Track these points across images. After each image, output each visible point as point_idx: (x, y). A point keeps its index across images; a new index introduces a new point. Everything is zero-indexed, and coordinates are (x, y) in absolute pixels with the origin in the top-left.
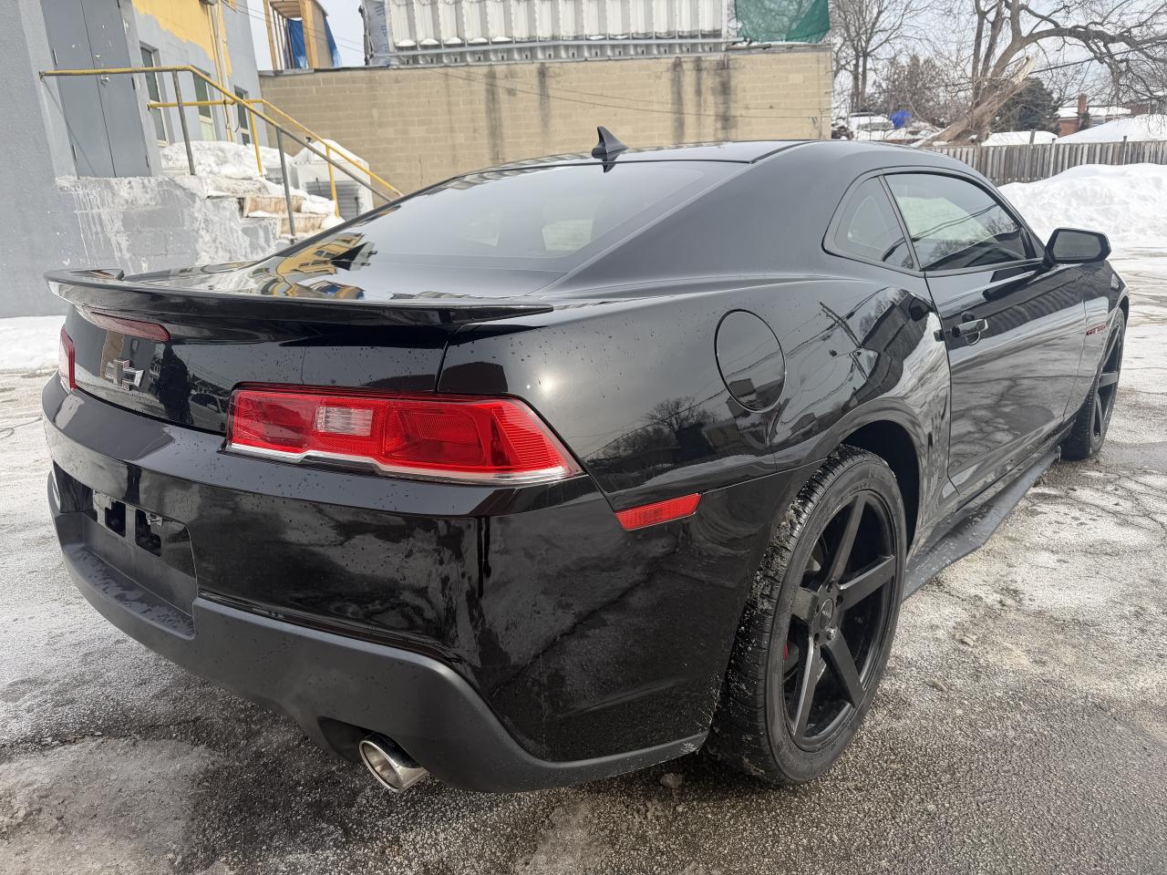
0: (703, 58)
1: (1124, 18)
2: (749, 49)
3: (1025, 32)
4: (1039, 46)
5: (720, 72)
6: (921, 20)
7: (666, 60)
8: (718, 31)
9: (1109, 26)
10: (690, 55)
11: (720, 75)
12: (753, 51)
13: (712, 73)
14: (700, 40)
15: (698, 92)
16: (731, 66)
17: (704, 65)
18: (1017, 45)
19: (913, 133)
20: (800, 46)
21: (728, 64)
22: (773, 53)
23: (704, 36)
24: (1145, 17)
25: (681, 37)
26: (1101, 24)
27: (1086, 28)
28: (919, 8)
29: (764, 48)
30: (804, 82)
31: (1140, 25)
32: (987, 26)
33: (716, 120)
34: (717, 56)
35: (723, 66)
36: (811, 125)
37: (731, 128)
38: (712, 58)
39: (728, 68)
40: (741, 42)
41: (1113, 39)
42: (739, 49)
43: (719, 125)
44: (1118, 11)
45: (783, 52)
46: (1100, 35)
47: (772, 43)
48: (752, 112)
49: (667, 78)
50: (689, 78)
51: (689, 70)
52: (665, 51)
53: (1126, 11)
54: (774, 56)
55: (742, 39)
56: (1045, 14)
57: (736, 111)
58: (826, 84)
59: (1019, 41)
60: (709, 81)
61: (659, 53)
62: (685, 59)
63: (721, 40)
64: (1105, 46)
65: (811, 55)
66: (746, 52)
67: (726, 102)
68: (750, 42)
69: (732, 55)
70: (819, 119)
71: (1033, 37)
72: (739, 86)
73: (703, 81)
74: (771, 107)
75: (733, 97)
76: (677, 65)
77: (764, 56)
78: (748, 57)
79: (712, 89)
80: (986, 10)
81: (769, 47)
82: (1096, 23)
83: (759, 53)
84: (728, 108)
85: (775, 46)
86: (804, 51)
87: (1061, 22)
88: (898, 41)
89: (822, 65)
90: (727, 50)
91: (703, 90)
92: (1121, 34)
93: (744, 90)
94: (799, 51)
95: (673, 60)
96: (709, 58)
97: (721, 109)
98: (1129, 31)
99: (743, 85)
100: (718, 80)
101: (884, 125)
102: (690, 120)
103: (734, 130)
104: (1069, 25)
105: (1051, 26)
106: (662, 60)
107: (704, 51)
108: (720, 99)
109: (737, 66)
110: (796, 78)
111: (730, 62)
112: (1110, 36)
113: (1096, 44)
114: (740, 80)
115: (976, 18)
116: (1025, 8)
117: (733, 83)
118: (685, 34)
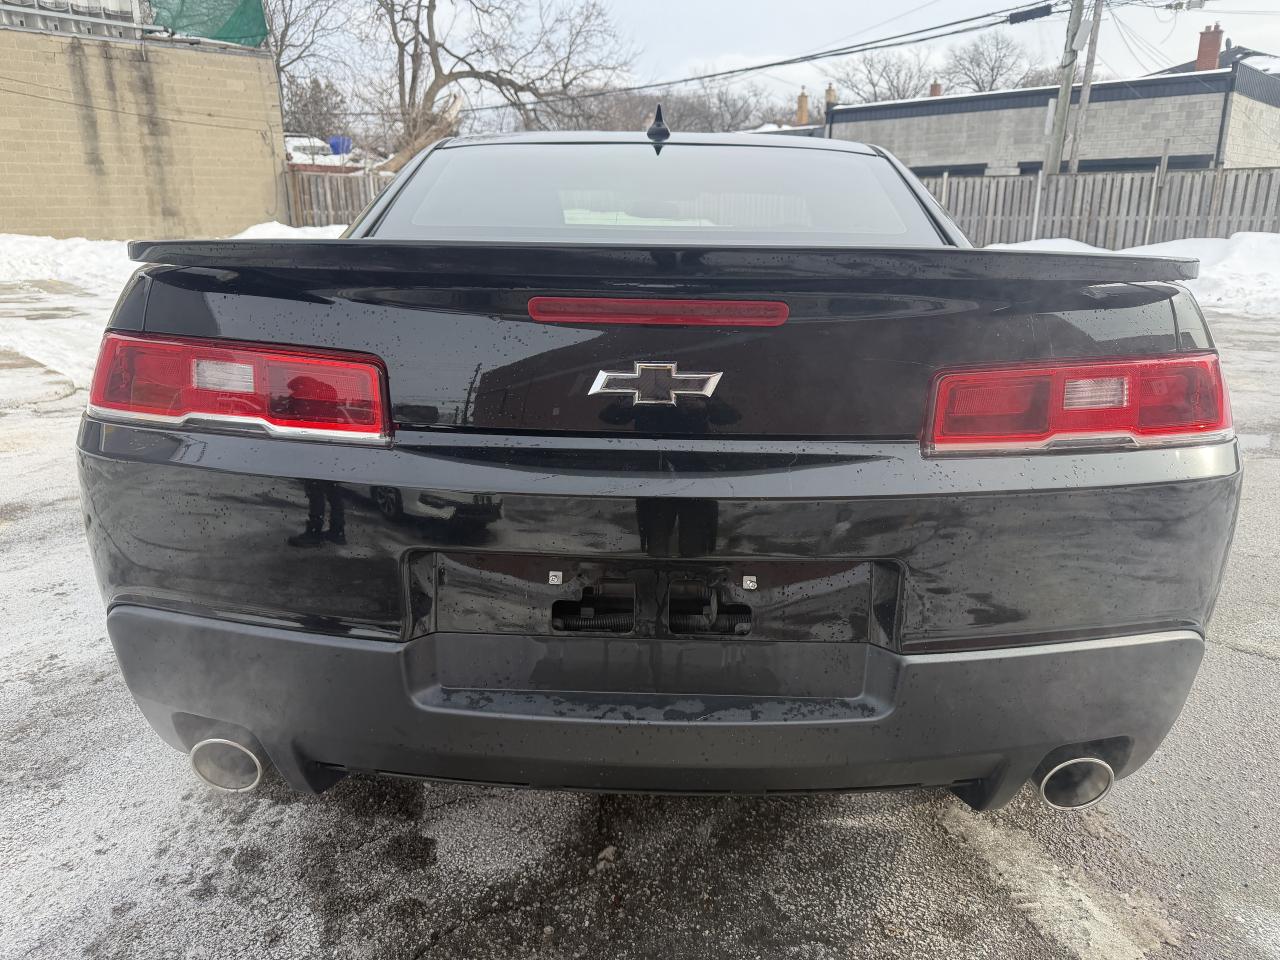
0: (112, 44)
1: (527, 70)
2: (172, 41)
3: (446, 71)
4: (460, 85)
5: (137, 63)
6: (334, 40)
7: (57, 39)
8: (127, 13)
9: (515, 75)
10: (94, 37)
11: (138, 69)
12: (178, 45)
13: (127, 63)
14: (104, 21)
15: (111, 86)
16: (151, 59)
17: (114, 53)
18: (441, 82)
19: (356, 160)
20: (236, 48)
21: (146, 54)
22: (204, 51)
23: (108, 16)
24: (544, 72)
25: (76, 13)
26: (510, 72)
27: (497, 74)
28: (329, 27)
29: (192, 44)
30: (245, 90)
31: (542, 79)
32: (408, 60)
33: (140, 122)
34: (132, 45)
35: (140, 58)
36: (261, 141)
37: (162, 134)
38: (124, 46)
39: (147, 60)
40: (159, 31)
41: (522, 89)
42: (159, 40)
43: (146, 130)
44: (522, 62)
45: (215, 52)
46: (511, 83)
47: (202, 39)
48: (186, 117)
49: (62, 63)
50: (95, 68)
51: (94, 56)
52: (56, 26)
53: (529, 64)
54: (205, 55)
55: (162, 28)
56: (461, 56)
57: (165, 114)
58: (271, 96)
59: (442, 79)
60: (124, 74)
61: (47, 28)
62: (87, 42)
63: (135, 25)
64: (516, 94)
65: (247, 60)
66: (168, 45)
67: (151, 103)
68: (173, 34)
69: (152, 47)
70: (269, 134)
71: (454, 76)
72: (165, 84)
73: (114, 73)
74: (210, 115)
75: (158, 97)
76: (76, 48)
77: (192, 53)
78: (170, 51)
79: (129, 84)
80: (405, 42)
81: (198, 43)
82: (505, 71)
83: (185, 48)
84: (154, 110)
85: (204, 43)
86: (241, 54)
87: (476, 67)
88: (311, 59)
89: (264, 74)
90: (143, 38)
91: (118, 84)
92: (528, 84)
93: (172, 90)
94: (235, 54)
95: (70, 40)
96: (118, 45)
97: (146, 110)
98: (533, 82)
99: (171, 85)
100: (135, 73)
101: (323, 149)
102: (103, 117)
103: (165, 138)
104: (483, 69)
105: (467, 68)
106: (52, 38)
107: (111, 35)
108: (142, 97)
109: (159, 60)
110: (237, 85)
111: (149, 54)
112: (520, 86)
113: (508, 90)
114: (165, 77)
115: (395, 48)
116: (442, 45)
117: (157, 80)
118: (81, 9)
